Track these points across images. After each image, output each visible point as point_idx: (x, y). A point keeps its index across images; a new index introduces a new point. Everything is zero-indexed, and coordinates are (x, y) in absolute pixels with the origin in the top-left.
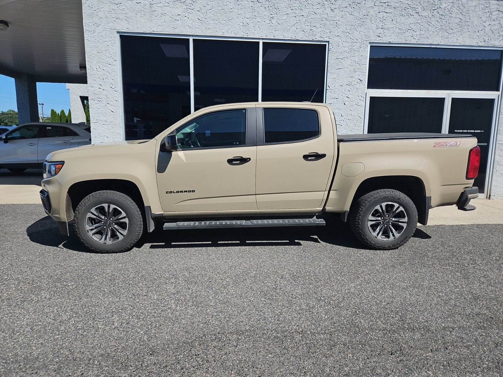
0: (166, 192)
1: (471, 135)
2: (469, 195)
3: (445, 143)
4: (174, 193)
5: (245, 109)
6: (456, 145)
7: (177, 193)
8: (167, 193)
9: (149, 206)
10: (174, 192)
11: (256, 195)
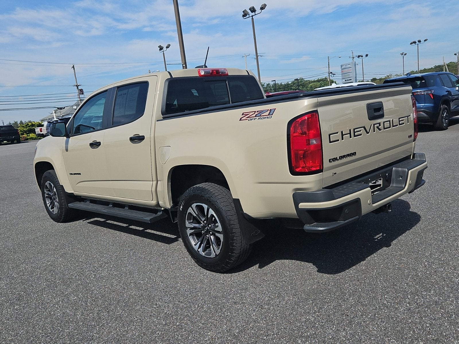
4: (73, 175)
8: (70, 174)
9: (62, 185)
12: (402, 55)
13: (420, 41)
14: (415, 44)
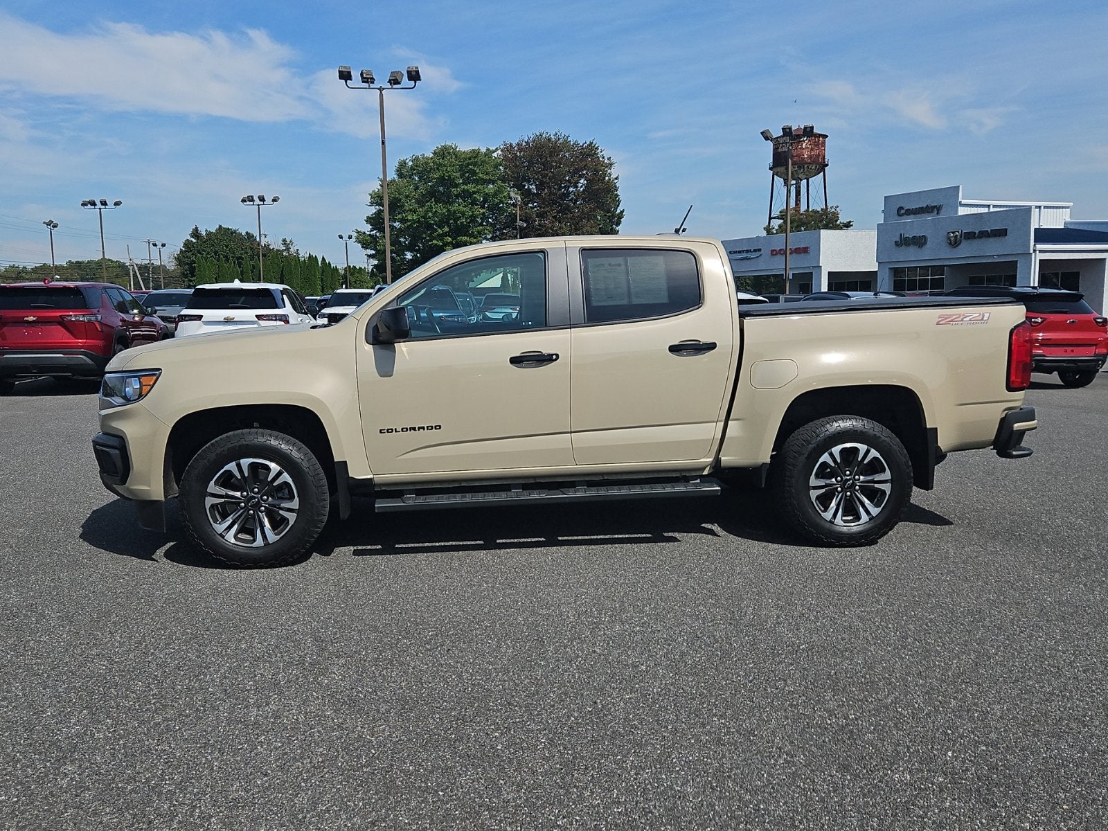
0: (381, 430)
1: (1012, 299)
2: (1016, 425)
3: (960, 315)
4: (396, 431)
5: (542, 251)
6: (982, 319)
7: (402, 431)
8: (381, 432)
9: (344, 460)
10: (396, 429)
11: (571, 432)
12: (49, 227)
13: (105, 202)
14: (93, 207)
